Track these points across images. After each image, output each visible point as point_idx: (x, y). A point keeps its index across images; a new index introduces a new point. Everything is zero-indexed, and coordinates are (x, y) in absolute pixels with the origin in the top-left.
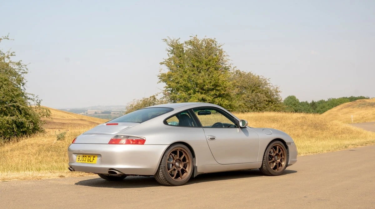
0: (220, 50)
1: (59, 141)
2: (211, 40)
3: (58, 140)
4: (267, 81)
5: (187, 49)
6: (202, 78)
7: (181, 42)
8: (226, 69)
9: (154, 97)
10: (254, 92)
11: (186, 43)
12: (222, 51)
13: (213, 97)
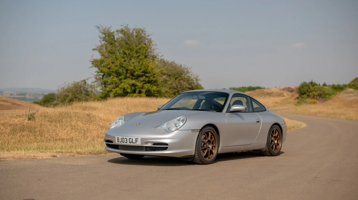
0: (148, 39)
1: (30, 122)
2: (141, 30)
3: (29, 120)
4: (189, 69)
5: (118, 37)
6: (133, 64)
7: (112, 30)
8: (154, 57)
9: (85, 81)
10: (177, 80)
11: (117, 31)
12: (150, 40)
13: (143, 83)
